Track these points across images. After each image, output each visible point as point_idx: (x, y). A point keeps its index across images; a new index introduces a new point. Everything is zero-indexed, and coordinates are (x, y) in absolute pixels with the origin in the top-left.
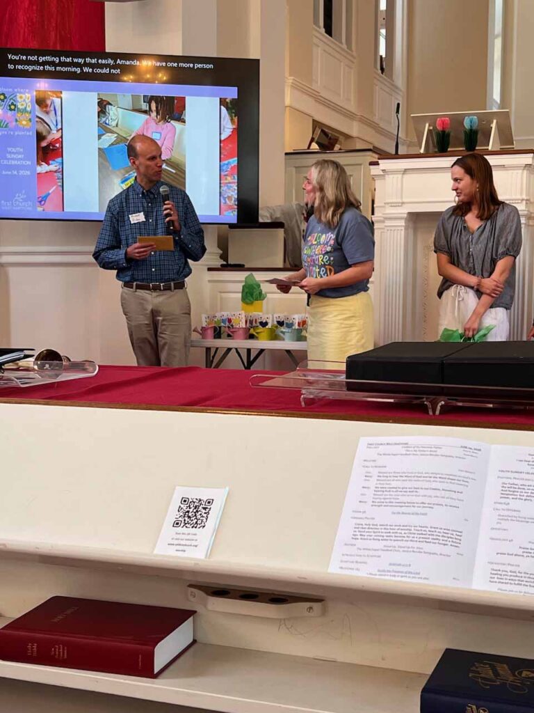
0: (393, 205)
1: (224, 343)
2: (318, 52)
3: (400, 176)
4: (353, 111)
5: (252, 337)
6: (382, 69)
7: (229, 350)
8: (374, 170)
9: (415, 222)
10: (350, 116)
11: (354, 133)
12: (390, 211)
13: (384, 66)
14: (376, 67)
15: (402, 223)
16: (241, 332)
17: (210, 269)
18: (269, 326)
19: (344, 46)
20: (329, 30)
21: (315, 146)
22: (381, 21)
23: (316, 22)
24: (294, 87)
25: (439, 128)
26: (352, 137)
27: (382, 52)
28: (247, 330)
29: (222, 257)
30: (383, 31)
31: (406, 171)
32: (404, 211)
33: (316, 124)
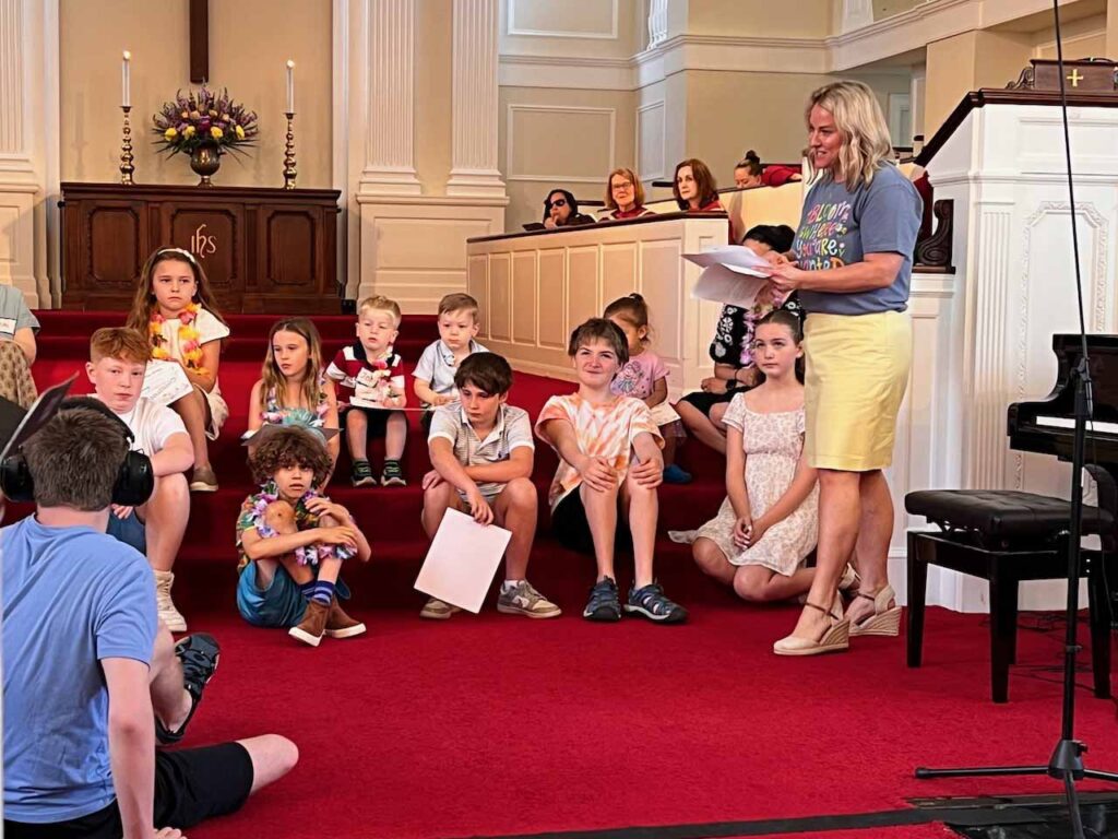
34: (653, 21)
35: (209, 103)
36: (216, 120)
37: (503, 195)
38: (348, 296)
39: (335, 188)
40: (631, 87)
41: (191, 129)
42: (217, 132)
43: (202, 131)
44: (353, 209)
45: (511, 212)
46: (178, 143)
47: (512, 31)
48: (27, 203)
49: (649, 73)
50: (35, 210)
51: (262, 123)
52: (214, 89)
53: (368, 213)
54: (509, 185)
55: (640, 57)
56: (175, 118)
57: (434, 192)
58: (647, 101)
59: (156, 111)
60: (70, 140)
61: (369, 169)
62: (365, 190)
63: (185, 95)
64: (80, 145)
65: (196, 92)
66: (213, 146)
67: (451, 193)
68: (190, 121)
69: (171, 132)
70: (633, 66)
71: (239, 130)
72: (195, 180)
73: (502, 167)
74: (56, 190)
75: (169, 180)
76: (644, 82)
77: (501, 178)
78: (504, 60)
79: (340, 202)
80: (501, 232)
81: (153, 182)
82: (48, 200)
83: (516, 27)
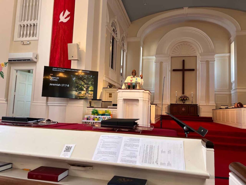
0: (121, 97)
1: (88, 121)
2: (110, 72)
3: (122, 92)
4: (116, 81)
5: (94, 120)
6: (121, 75)
7: (89, 122)
8: (118, 91)
9: (124, 100)
10: (115, 82)
11: (116, 85)
12: (120, 98)
13: (122, 74)
14: (120, 74)
15: (122, 100)
16: (92, 119)
17: (87, 107)
18: (97, 118)
19: (115, 71)
20: (112, 68)
21: (108, 87)
22: (121, 67)
23: (110, 66)
24: (105, 77)
25: (129, 85)
26: (115, 86)
27: (121, 72)
28: (93, 118)
29: (90, 105)
30: (122, 69)
31: (123, 92)
32: (122, 98)
33: (109, 83)
34: (232, 87)
35: (184, 96)
36: (185, 98)
37: (215, 105)
38: (198, 115)
39: (197, 104)
40: (230, 94)
41: (183, 99)
42: (185, 99)
43: (184, 99)
44: (199, 106)
45: (216, 107)
46: (181, 100)
47: (216, 88)
48: (167, 105)
49: (232, 92)
50: (168, 106)
51: (190, 98)
52: (185, 95)
53: (200, 106)
54: (216, 104)
55: (231, 91)
56: (181, 97)
57: (207, 104)
58: (232, 95)
59: (179, 97)
60: (171, 100)
61: (201, 102)
62: (200, 104)
63: (182, 95)
64: (172, 100)
65: (183, 95)
66: (185, 100)
67: (210, 105)
68: (182, 98)
69: (181, 99)
70: (230, 91)
71: (187, 99)
72: (183, 103)
73: (215, 102)
74: (170, 104)
75: (180, 103)
76: (232, 93)
77: (215, 103)
78: (215, 91)
79: (198, 105)
80: (215, 109)
81: (179, 103)
82: (169, 105)
83: (217, 88)
